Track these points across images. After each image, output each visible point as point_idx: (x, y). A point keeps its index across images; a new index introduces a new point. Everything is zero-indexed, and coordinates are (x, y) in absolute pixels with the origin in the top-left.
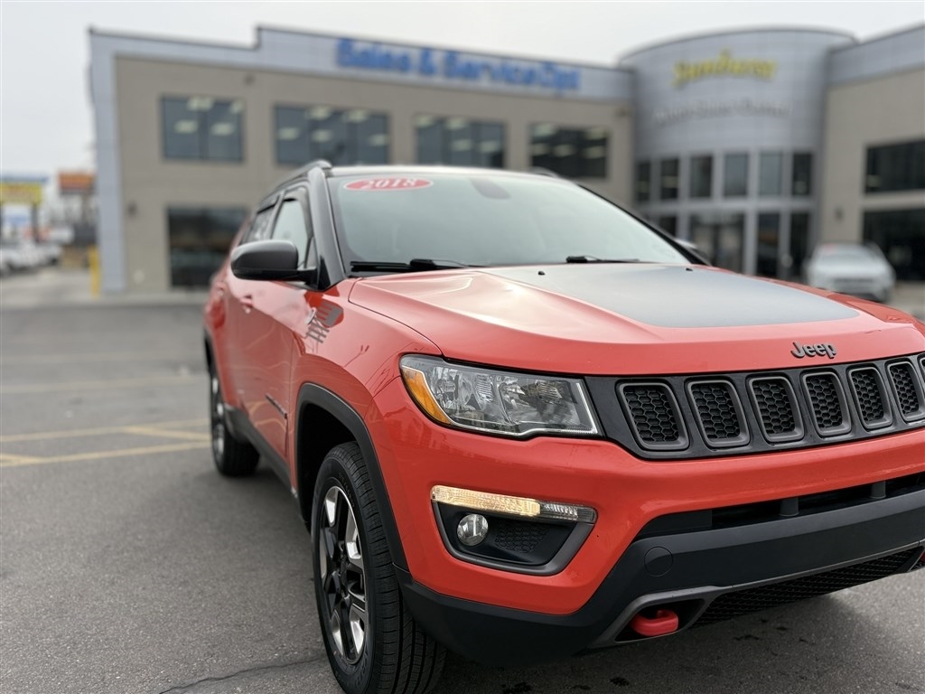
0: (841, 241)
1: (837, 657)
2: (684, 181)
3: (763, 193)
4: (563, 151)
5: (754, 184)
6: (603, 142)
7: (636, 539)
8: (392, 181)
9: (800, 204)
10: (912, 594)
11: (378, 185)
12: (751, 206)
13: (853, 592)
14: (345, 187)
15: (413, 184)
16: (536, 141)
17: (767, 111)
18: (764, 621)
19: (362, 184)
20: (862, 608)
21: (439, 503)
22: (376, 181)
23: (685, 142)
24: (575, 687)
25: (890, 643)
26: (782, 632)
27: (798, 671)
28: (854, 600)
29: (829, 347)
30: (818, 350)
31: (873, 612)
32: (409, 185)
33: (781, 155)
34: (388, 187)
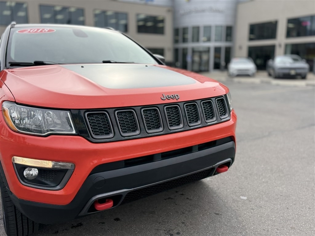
0: (240, 57)
1: (197, 204)
2: (189, 36)
3: (216, 41)
4: (149, 24)
5: (213, 37)
6: (162, 21)
7: (90, 174)
8: (38, 30)
9: (228, 44)
10: (230, 179)
11: (31, 31)
12: (212, 45)
13: (210, 179)
14: (17, 32)
15: (47, 31)
16: (139, 21)
17: (218, 11)
18: (177, 192)
19: (25, 31)
20: (211, 185)
21: (15, 163)
22: (31, 30)
23: (190, 22)
24: (99, 223)
25: (217, 198)
26: (181, 196)
27: (182, 210)
28: (210, 182)
29: (177, 95)
30: (172, 97)
31: (215, 186)
32: (45, 31)
33: (222, 27)
34: (35, 32)
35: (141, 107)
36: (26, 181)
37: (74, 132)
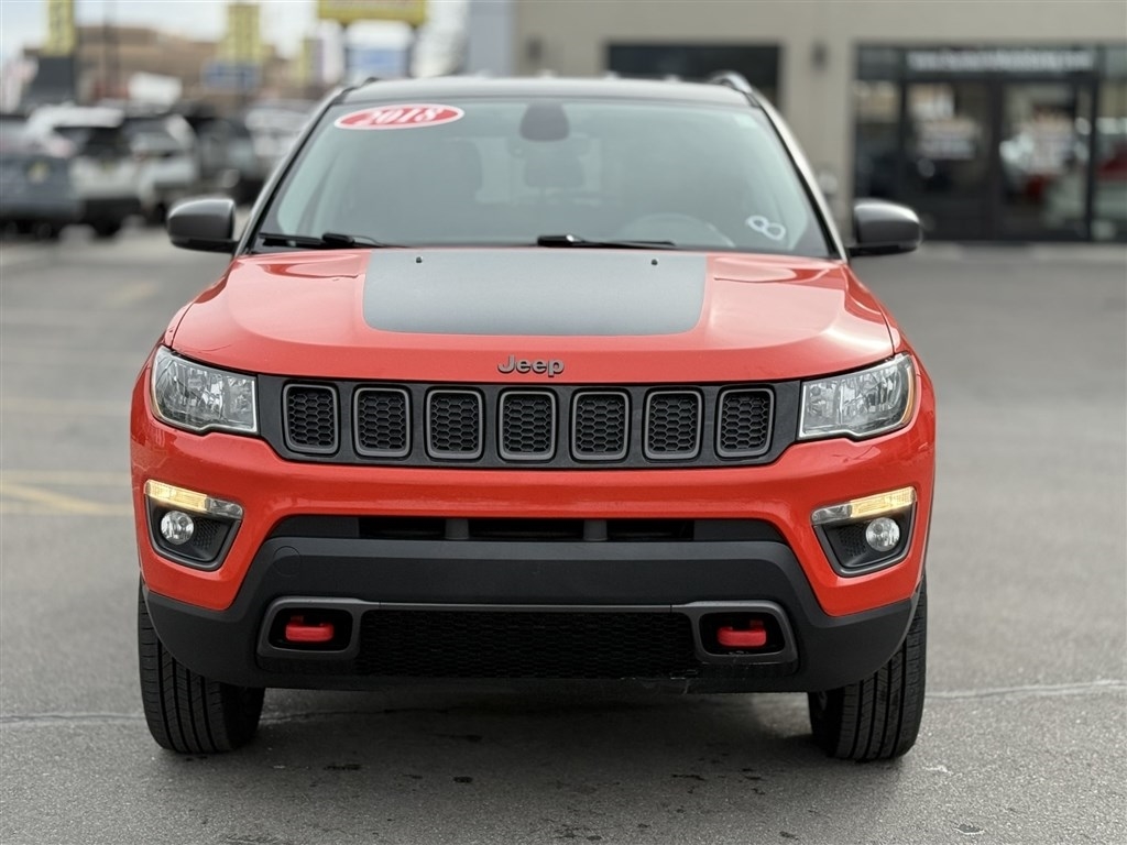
8: (406, 113)
11: (380, 119)
14: (337, 123)
15: (432, 116)
19: (362, 117)
22: (383, 113)
29: (556, 364)
30: (535, 366)
32: (425, 118)
35: (428, 386)
36: (162, 544)
37: (254, 429)
